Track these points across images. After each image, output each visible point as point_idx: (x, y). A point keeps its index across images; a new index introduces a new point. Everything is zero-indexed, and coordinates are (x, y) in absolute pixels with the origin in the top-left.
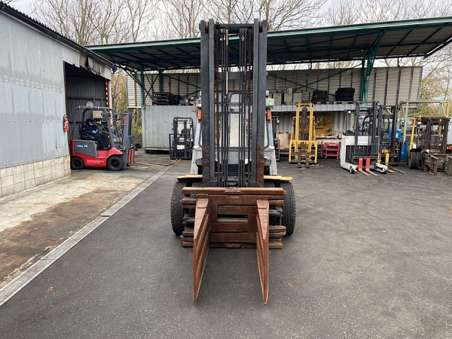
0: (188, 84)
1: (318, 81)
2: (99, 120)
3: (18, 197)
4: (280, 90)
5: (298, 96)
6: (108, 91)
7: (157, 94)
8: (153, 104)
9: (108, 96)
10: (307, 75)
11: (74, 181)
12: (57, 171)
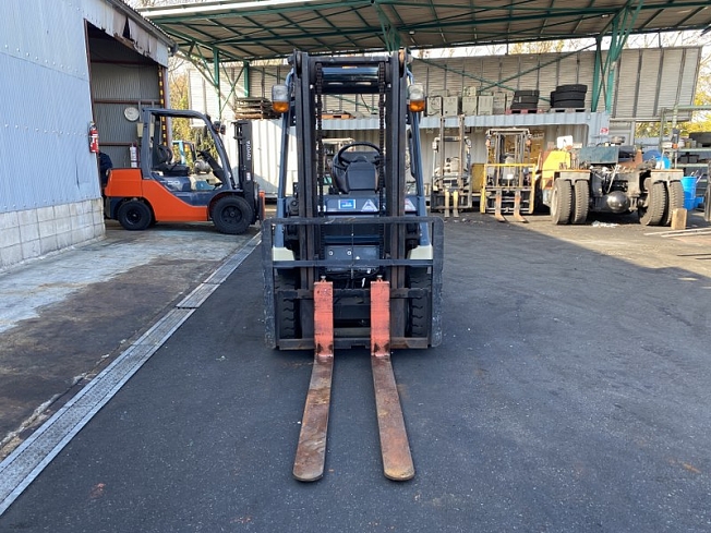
1: (519, 75)
3: (9, 274)
4: (452, 92)
5: (486, 102)
6: (163, 88)
7: (241, 100)
8: (237, 117)
9: (163, 97)
10: (501, 65)
12: (81, 226)
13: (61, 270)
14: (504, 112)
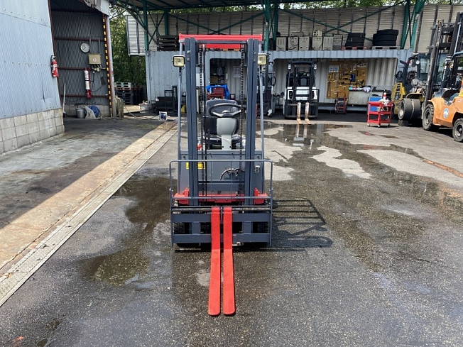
0: (198, 26)
1: (352, 22)
2: (96, 66)
4: (306, 33)
5: (329, 40)
6: (105, 30)
7: (162, 37)
8: (159, 49)
9: (106, 36)
10: (340, 15)
11: (68, 141)
12: (47, 128)
13: (29, 160)
14: (340, 48)
